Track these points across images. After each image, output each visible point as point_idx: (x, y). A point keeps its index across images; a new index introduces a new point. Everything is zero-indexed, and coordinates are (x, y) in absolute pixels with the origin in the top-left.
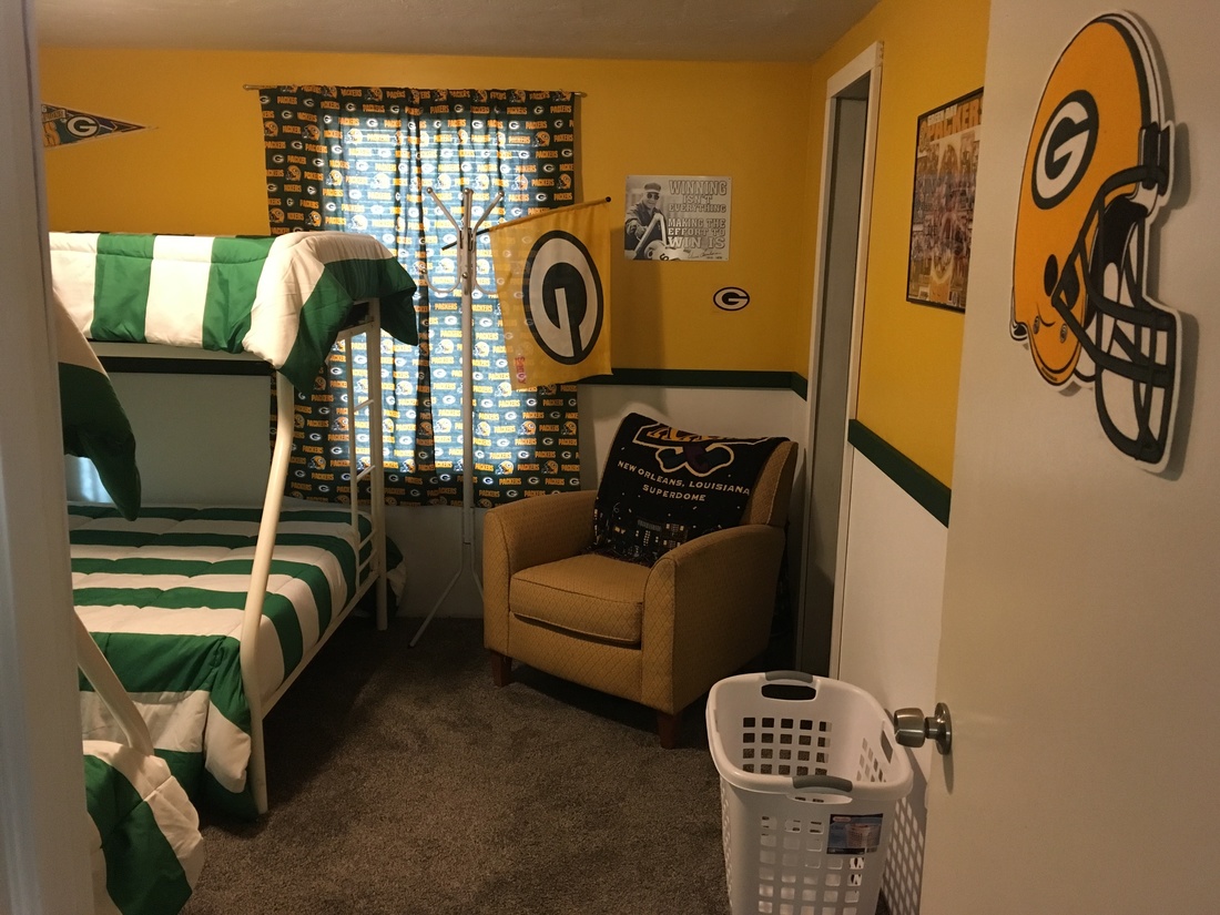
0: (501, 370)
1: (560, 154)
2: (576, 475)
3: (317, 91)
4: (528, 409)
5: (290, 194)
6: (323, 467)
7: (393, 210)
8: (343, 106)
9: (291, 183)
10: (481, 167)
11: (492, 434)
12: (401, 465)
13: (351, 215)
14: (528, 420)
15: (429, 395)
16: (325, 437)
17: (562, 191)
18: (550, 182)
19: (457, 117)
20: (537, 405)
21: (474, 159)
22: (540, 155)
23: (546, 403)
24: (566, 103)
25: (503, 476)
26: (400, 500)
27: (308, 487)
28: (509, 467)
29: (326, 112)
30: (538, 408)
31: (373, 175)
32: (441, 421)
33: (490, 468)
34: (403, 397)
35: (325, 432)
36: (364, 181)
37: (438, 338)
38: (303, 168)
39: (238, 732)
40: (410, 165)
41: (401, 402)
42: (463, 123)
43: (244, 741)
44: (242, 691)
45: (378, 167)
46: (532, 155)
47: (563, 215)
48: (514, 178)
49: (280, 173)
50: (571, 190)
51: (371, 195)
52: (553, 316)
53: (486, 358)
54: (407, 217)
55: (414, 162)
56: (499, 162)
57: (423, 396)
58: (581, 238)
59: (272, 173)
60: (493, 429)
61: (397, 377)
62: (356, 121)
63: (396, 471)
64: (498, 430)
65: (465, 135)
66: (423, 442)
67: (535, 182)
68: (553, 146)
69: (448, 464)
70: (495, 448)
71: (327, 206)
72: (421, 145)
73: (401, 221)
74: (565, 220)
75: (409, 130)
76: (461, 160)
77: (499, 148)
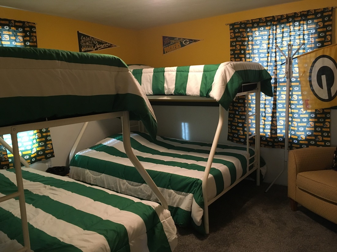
0: (301, 105)
1: (327, 29)
2: (329, 141)
3: (246, 22)
4: (312, 118)
5: (237, 54)
6: (242, 134)
7: (267, 55)
8: (253, 25)
9: (237, 50)
10: (297, 37)
11: (297, 126)
12: (266, 135)
13: (254, 57)
14: (311, 121)
15: (276, 113)
16: (243, 125)
17: (327, 42)
18: (323, 39)
19: (289, 22)
20: (315, 117)
21: (295, 35)
22: (319, 30)
23: (318, 116)
24: (330, 11)
25: (301, 140)
26: (266, 145)
27: (238, 140)
28: (304, 137)
29: (248, 27)
30: (315, 118)
31: (261, 45)
32: (280, 121)
33: (296, 137)
34: (267, 113)
35: (243, 123)
36: (258, 47)
37: (280, 94)
38: (240, 45)
39: (200, 208)
40: (273, 40)
41: (267, 115)
42: (291, 24)
43: (201, 211)
44: (202, 196)
45: (263, 42)
46: (316, 31)
47: (326, 49)
48: (309, 40)
49: (234, 48)
50: (331, 41)
51: (260, 51)
52: (320, 85)
53: (296, 101)
54: (271, 57)
55: (274, 39)
56: (304, 35)
57: (274, 113)
58: (333, 57)
59: (232, 48)
60: (298, 124)
61: (266, 107)
62: (257, 29)
63: (264, 136)
64: (300, 124)
65: (292, 28)
66: (273, 128)
67: (317, 40)
68: (324, 26)
69: (282, 135)
70: (298, 131)
71: (247, 56)
72: (277, 33)
73: (269, 58)
74: (327, 51)
75: (273, 29)
76: (290, 36)
77: (304, 30)
